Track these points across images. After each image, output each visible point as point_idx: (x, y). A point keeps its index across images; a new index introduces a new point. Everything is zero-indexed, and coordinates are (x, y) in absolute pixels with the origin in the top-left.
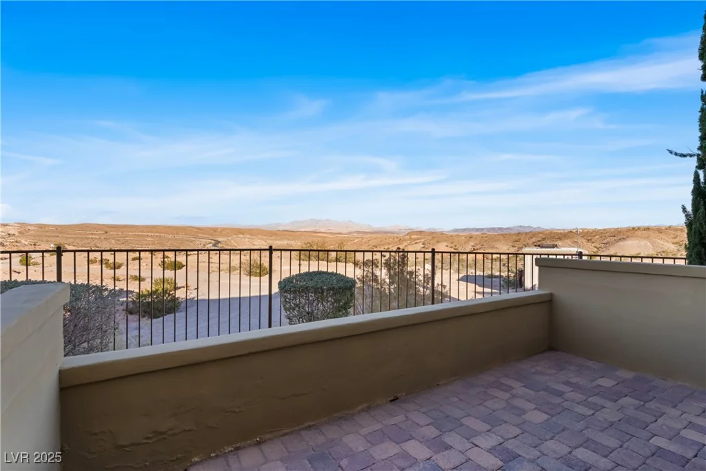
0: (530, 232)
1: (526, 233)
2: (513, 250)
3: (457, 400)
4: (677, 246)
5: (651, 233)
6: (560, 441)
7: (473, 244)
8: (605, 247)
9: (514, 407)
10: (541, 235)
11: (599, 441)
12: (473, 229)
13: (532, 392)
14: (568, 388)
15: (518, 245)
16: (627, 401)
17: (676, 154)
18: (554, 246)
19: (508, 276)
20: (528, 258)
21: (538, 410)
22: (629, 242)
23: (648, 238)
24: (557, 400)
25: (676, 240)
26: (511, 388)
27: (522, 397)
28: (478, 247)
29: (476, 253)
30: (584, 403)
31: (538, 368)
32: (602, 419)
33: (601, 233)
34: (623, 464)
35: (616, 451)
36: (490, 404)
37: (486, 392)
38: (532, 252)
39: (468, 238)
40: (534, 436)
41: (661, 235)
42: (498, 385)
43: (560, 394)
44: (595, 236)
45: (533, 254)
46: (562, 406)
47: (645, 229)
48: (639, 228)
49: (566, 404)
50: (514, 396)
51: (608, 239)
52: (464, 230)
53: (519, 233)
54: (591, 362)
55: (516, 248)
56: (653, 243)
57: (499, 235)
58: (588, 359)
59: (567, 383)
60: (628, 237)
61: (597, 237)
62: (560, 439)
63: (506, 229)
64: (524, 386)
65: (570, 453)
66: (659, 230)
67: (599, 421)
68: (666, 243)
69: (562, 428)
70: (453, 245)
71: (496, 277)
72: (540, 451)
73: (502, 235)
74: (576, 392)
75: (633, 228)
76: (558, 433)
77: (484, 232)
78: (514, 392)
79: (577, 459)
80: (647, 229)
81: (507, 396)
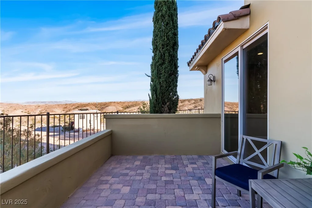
0: (71, 104)
1: (70, 104)
2: (63, 112)
3: (85, 201)
4: (123, 108)
5: (116, 104)
6: (140, 196)
7: (40, 110)
8: (102, 109)
9: (115, 190)
10: (77, 105)
11: (150, 188)
12: (39, 102)
13: (117, 179)
14: (128, 170)
15: (66, 110)
16: (147, 167)
17: (147, 75)
18: (87, 110)
19: (65, 125)
20: (76, 116)
21: (124, 186)
22: (110, 107)
23: (115, 106)
24: (128, 178)
25: (122, 106)
26: (108, 181)
27: (114, 183)
28: (43, 111)
29: (42, 115)
30: (137, 175)
31: (112, 166)
32: (145, 179)
33: (100, 104)
34: (162, 193)
35: (157, 189)
36: (103, 194)
37: (97, 189)
38: (78, 113)
39: (37, 107)
40: (130, 199)
41: (118, 105)
42: (102, 182)
43: (127, 175)
44: (98, 105)
45: (79, 114)
46: (131, 180)
47: (114, 103)
48: (112, 102)
49: (132, 178)
50: (111, 184)
51: (103, 106)
52: (34, 102)
53: (66, 104)
54: (128, 156)
55: (65, 111)
56: (116, 107)
57: (56, 105)
58: (126, 155)
59: (126, 169)
60: (109, 105)
61: (99, 105)
62: (140, 195)
63: (59, 102)
64: (112, 177)
65: (146, 199)
66: (118, 103)
67: (145, 180)
68: (120, 108)
69: (137, 189)
70: (26, 111)
71: (57, 126)
72: (137, 206)
73: (58, 105)
74: (131, 171)
75: (110, 102)
76: (137, 193)
77: (46, 103)
78: (110, 182)
79: (150, 200)
80: (114, 102)
81: (108, 186)
